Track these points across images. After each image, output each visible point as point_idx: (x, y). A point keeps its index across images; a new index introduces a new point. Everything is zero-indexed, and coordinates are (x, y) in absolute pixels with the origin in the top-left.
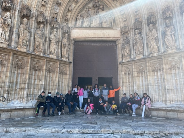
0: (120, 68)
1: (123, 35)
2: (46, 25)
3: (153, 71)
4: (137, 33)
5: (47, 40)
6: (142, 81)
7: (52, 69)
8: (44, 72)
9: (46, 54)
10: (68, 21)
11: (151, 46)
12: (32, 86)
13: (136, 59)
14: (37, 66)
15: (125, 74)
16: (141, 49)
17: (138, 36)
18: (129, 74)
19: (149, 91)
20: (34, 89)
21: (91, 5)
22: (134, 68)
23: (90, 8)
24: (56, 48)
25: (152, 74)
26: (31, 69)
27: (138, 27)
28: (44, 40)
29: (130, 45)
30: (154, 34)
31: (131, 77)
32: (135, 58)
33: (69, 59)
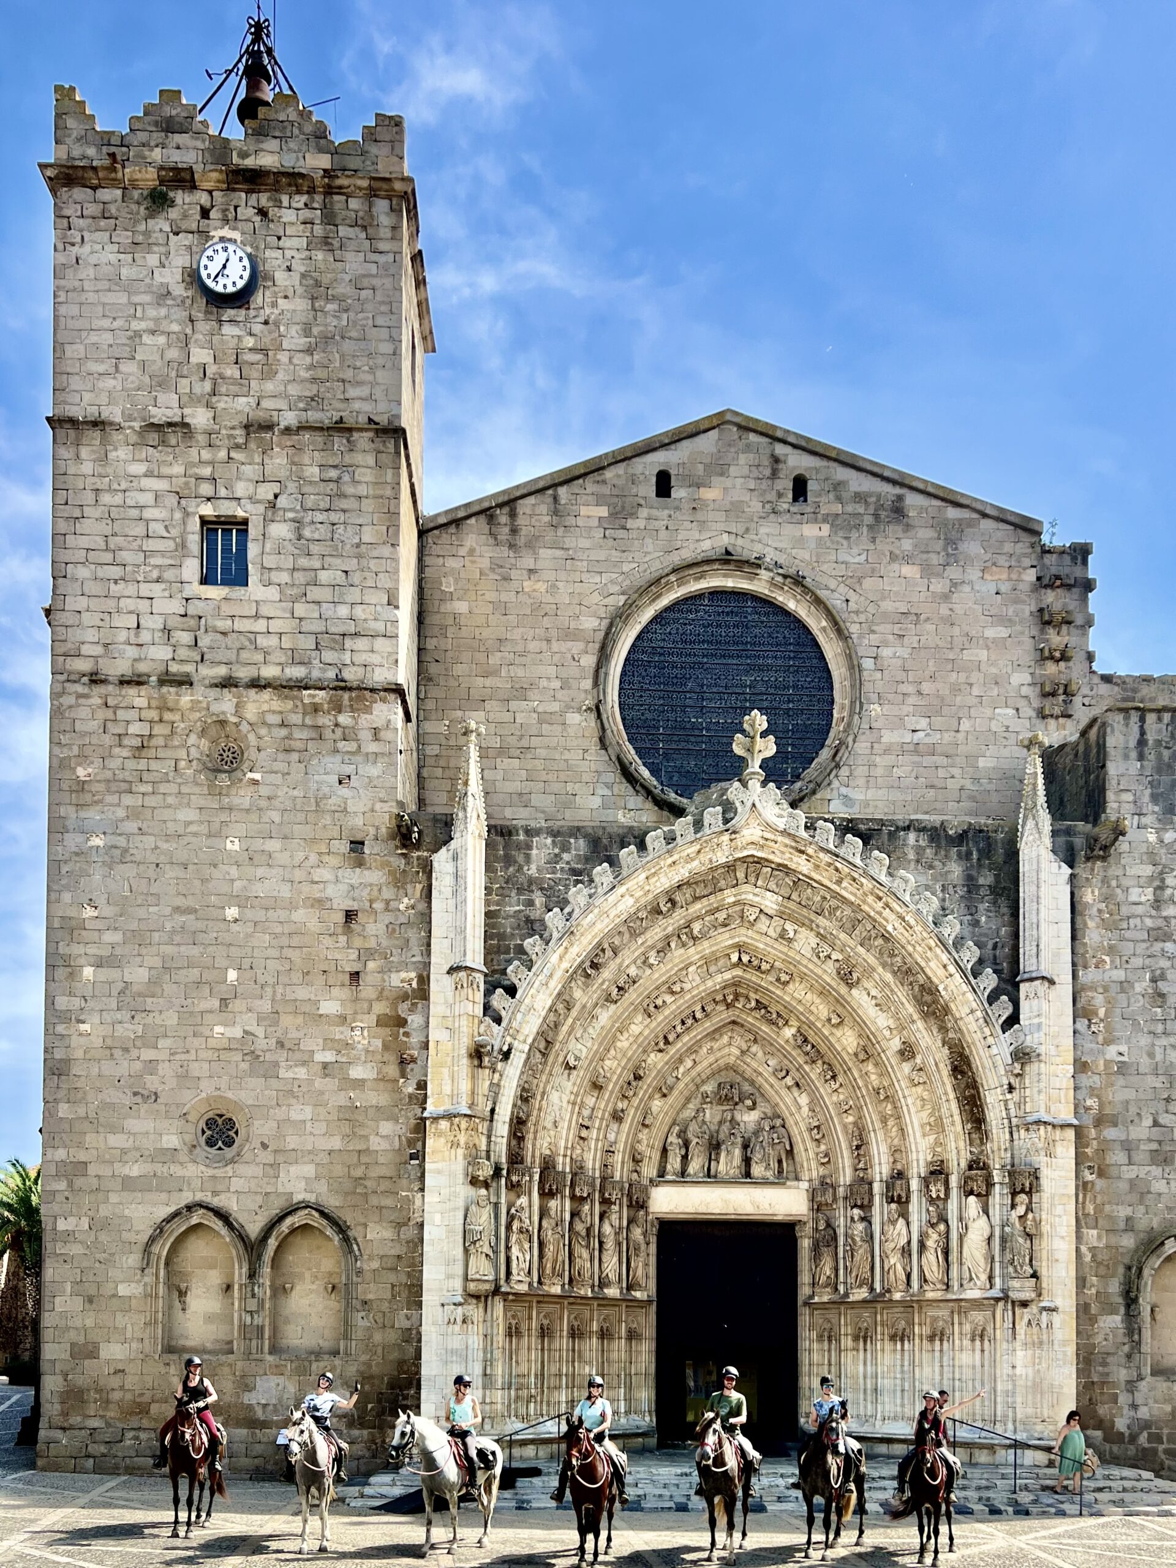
0: (804, 1318)
3: (893, 1338)
4: (857, 1217)
7: (611, 1327)
11: (889, 1269)
15: (820, 1338)
16: (865, 1269)
18: (830, 1341)
22: (846, 1325)
24: (616, 1262)
25: (888, 1345)
28: (591, 1249)
29: (837, 1249)
31: (835, 1350)
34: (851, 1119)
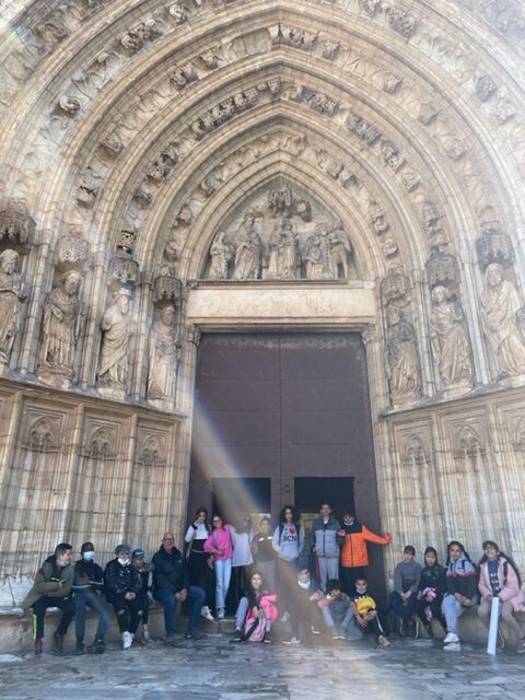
0: (383, 436)
1: (386, 306)
2: (89, 275)
3: (518, 447)
4: (440, 298)
5: (92, 328)
6: (478, 493)
7: (105, 444)
8: (72, 458)
9: (84, 386)
10: (175, 259)
11: (500, 347)
12: (19, 517)
13: (446, 398)
14: (45, 431)
15: (406, 461)
16: (461, 359)
17: (447, 309)
18: (419, 464)
19: (509, 536)
20: (26, 529)
21: (261, 203)
22: (441, 438)
23: (261, 215)
24: (126, 358)
25: (514, 460)
26: (19, 444)
27: (442, 277)
28: (77, 330)
29: (416, 345)
30: (507, 299)
31: (430, 476)
32: (439, 394)
33: (175, 403)
34: (420, 198)
